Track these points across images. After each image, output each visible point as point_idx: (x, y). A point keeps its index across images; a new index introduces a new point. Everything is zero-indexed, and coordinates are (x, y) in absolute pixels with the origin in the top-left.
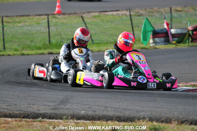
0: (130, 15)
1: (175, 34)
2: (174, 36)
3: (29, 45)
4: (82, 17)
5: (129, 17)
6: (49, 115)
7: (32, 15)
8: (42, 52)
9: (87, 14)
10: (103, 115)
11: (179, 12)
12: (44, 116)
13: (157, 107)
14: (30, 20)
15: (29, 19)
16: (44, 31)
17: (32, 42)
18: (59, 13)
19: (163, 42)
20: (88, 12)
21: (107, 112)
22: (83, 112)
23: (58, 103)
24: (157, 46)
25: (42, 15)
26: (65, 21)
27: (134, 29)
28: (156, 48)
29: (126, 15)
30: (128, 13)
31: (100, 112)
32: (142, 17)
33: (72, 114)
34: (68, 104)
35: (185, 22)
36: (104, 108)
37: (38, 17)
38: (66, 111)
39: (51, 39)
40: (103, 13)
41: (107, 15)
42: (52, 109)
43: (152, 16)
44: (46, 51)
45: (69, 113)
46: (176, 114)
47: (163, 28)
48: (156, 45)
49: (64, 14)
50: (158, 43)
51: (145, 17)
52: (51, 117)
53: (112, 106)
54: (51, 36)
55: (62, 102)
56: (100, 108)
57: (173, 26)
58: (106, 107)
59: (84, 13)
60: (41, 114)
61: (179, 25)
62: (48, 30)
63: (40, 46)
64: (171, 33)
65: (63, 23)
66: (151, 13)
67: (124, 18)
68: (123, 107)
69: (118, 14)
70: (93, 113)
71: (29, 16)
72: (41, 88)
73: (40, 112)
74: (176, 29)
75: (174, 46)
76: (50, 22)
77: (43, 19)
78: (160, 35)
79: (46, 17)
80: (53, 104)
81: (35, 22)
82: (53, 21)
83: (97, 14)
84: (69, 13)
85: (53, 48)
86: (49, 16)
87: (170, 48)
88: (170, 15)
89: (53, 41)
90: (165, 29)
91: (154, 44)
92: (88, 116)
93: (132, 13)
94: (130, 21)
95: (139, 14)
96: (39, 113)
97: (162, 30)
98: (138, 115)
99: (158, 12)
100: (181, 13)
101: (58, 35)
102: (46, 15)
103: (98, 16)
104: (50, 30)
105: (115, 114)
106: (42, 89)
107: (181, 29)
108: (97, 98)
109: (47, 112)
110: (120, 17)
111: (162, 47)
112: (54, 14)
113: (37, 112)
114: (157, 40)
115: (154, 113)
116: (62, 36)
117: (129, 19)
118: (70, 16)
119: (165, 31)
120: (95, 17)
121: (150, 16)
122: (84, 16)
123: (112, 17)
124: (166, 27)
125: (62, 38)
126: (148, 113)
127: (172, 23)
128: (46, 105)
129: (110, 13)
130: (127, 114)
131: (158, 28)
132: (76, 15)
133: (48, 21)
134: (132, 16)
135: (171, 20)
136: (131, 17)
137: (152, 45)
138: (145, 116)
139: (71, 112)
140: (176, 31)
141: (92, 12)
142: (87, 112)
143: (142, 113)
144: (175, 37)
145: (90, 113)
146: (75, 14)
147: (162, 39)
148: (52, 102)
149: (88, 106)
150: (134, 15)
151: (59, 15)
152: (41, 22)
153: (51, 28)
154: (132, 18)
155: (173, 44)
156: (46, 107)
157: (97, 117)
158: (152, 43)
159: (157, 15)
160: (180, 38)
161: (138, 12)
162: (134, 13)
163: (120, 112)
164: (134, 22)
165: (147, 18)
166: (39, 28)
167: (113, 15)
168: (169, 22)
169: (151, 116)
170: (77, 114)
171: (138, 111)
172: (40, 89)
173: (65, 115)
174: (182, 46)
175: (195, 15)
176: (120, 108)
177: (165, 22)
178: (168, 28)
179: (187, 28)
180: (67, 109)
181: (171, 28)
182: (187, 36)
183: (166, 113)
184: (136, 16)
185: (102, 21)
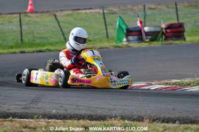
0: (104, 13)
1: (148, 32)
2: (147, 34)
4: (55, 15)
5: (102, 15)
6: (20, 114)
7: (4, 14)
8: (14, 51)
9: (60, 12)
10: (74, 115)
11: (152, 10)
12: (15, 116)
13: (129, 106)
14: (1, 19)
15: (1, 17)
16: (16, 30)
17: (3, 40)
18: (32, 11)
19: (137, 40)
21: (79, 111)
22: (55, 111)
23: (29, 102)
24: (131, 45)
25: (14, 14)
26: (38, 20)
27: (108, 27)
28: (130, 47)
29: (99, 13)
30: (101, 12)
31: (71, 112)
32: (115, 15)
33: (44, 113)
34: (40, 103)
35: (158, 20)
37: (10, 15)
38: (38, 110)
39: (23, 38)
40: (76, 11)
41: (80, 13)
42: (24, 108)
43: (126, 14)
44: (18, 50)
45: (40, 112)
46: (148, 113)
47: (136, 26)
48: (129, 43)
49: (37, 12)
50: (131, 41)
51: (119, 15)
52: (23, 116)
53: (84, 105)
54: (23, 35)
55: (34, 101)
56: (72, 106)
57: (147, 24)
58: (77, 106)
59: (57, 12)
61: (153, 23)
62: (20, 29)
63: (13, 44)
64: (144, 31)
65: (35, 22)
67: (98, 16)
68: (95, 106)
69: (91, 13)
70: (65, 112)
71: (1, 14)
74: (149, 26)
75: (147, 44)
76: (22, 21)
77: (15, 17)
78: (133, 33)
79: (18, 15)
80: (24, 103)
81: (7, 21)
82: (25, 19)
83: (69, 12)
84: (42, 11)
85: (25, 47)
86: (21, 15)
87: (144, 46)
88: (143, 13)
89: (26, 40)
90: (138, 27)
91: (127, 42)
92: (59, 115)
94: (103, 20)
95: (112, 12)
96: (10, 113)
97: (135, 28)
98: (110, 113)
99: (132, 10)
100: (154, 11)
101: (30, 33)
102: (18, 13)
103: (71, 15)
104: (22, 29)
105: (86, 112)
106: (13, 88)
107: (155, 27)
108: (69, 96)
110: (93, 16)
111: (135, 45)
112: (27, 13)
113: (7, 111)
114: (131, 38)
115: (126, 112)
116: (35, 35)
117: (102, 17)
118: (43, 14)
119: (138, 29)
120: (68, 15)
121: (123, 14)
122: (57, 14)
123: (85, 15)
124: (139, 25)
125: (34, 37)
126: (121, 112)
127: (146, 21)
128: (17, 105)
129: (84, 11)
130: (99, 112)
131: (131, 26)
132: (48, 13)
133: (20, 20)
134: (105, 14)
135: (145, 17)
136: (104, 16)
137: (125, 43)
138: (117, 115)
139: (42, 111)
140: (150, 29)
141: (65, 10)
142: (58, 111)
143: (114, 112)
144: (149, 35)
145: (62, 112)
147: (136, 37)
148: (24, 101)
149: (60, 105)
150: (107, 13)
151: (32, 13)
152: (12, 21)
153: (24, 27)
154: (106, 16)
155: (146, 42)
156: (17, 106)
157: (69, 116)
159: (131, 13)
160: (154, 36)
162: (108, 11)
163: (92, 111)
164: (108, 20)
166: (10, 27)
167: (86, 13)
168: (142, 20)
169: (123, 115)
170: (49, 113)
171: (109, 110)
172: (11, 89)
173: (36, 114)
174: (155, 44)
175: (169, 13)
176: (92, 107)
177: (139, 20)
178: (142, 26)
179: (160, 26)
180: (38, 108)
181: (145, 26)
182: (160, 34)
183: (138, 112)
184: (109, 13)
185: (75, 19)
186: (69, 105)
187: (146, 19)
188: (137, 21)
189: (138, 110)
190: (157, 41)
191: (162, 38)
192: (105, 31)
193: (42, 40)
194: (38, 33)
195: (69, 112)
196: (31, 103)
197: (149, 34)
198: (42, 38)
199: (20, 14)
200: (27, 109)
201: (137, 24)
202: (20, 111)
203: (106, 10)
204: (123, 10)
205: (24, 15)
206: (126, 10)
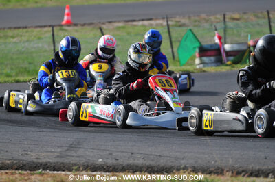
0: (168, 25)
1: (230, 51)
2: (228, 54)
3: (26, 68)
4: (101, 29)
5: (167, 28)
6: (53, 165)
7: (31, 27)
9: (107, 24)
10: (128, 165)
11: (235, 21)
12: (46, 167)
13: (204, 153)
14: (27, 34)
15: (27, 32)
16: (48, 49)
17: (30, 63)
18: (69, 23)
19: (214, 63)
20: (110, 22)
21: (135, 160)
22: (101, 160)
23: (66, 148)
24: (206, 69)
25: (45, 27)
26: (77, 35)
27: (174, 44)
28: (204, 71)
29: (162, 25)
30: (165, 23)
31: (124, 161)
32: (184, 28)
33: (86, 164)
34: (81, 150)
35: (243, 34)
37: (39, 29)
38: (77, 159)
40: (130, 23)
41: (135, 26)
42: (58, 157)
43: (198, 26)
45: (81, 162)
46: (230, 162)
47: (210, 43)
48: (204, 67)
49: (76, 25)
50: (207, 64)
51: (189, 28)
52: (56, 167)
53: (141, 152)
55: (72, 147)
56: (125, 154)
57: (227, 40)
58: (132, 154)
59: (104, 24)
60: (41, 164)
61: (237, 39)
62: (53, 48)
64: (224, 50)
66: (197, 23)
68: (156, 154)
69: (151, 25)
70: (114, 161)
71: (26, 28)
72: (40, 127)
73: (40, 161)
74: (231, 43)
75: (228, 68)
76: (55, 36)
77: (46, 32)
78: (209, 53)
79: (51, 29)
80: (59, 150)
81: (35, 36)
82: (60, 34)
83: (121, 24)
84: (82, 23)
86: (55, 28)
87: (224, 70)
88: (223, 26)
90: (216, 44)
91: (201, 66)
92: (107, 166)
93: (170, 23)
94: (168, 35)
95: (180, 23)
96: (39, 163)
97: (211, 46)
98: (176, 164)
99: (207, 21)
100: (238, 22)
102: (50, 26)
103: (123, 27)
104: (56, 47)
105: (144, 162)
106: (44, 130)
107: (239, 44)
108: (121, 140)
109: (51, 161)
111: (212, 69)
112: (62, 25)
113: (36, 161)
114: (206, 59)
115: (200, 161)
117: (166, 30)
118: (84, 27)
119: (217, 47)
120: (119, 28)
121: (195, 26)
122: (104, 27)
123: (142, 28)
124: (217, 41)
126: (192, 161)
127: (227, 36)
128: (49, 152)
129: (140, 23)
130: (162, 162)
131: (206, 43)
132: (92, 26)
133: (53, 35)
134: (170, 27)
135: (225, 31)
136: (169, 29)
137: (198, 67)
138: (188, 165)
139: (83, 161)
140: (232, 47)
141: (115, 22)
142: (105, 161)
143: (183, 162)
144: (231, 56)
145: (110, 162)
146: (90, 24)
147: (213, 58)
148: (58, 147)
149: (108, 152)
150: (173, 26)
151: (68, 26)
152: (42, 36)
154: (171, 30)
155: (227, 65)
156: (49, 154)
157: (121, 167)
158: (199, 64)
159: (207, 25)
160: (238, 57)
161: (179, 21)
162: (174, 23)
163: (153, 160)
164: (174, 35)
165: (191, 30)
166: (40, 45)
167: (143, 25)
168: (222, 35)
169: (196, 165)
170: (93, 164)
171: (177, 159)
172: (41, 130)
173: (75, 165)
175: (258, 24)
176: (151, 155)
177: (217, 35)
178: (221, 42)
179: (247, 43)
180: (78, 157)
181: (225, 43)
182: (247, 54)
183: (216, 161)
184: (176, 26)
185: (129, 33)
186: (120, 151)
187: (227, 33)
188: (214, 36)
189: (216, 159)
190: (243, 64)
191: (249, 59)
192: (170, 50)
195: (120, 161)
196: (68, 150)
197: (232, 53)
199: (53, 27)
200: (63, 157)
201: (214, 41)
203: (172, 21)
204: (196, 21)
205: (58, 28)
206: (199, 21)
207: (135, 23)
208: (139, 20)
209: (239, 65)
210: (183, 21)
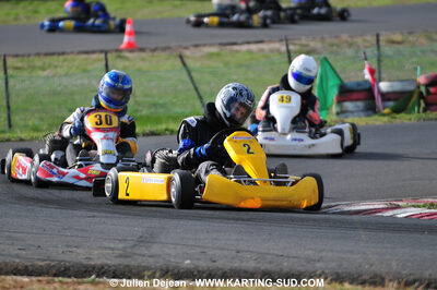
0: (288, 51)
1: (388, 93)
2: (386, 97)
4: (181, 57)
5: (286, 55)
6: (112, 268)
7: (72, 53)
9: (192, 49)
10: (231, 270)
11: (395, 46)
12: (101, 272)
13: (351, 252)
14: (66, 64)
15: (65, 60)
18: (131, 47)
19: (362, 111)
20: (196, 46)
21: (242, 262)
22: (188, 262)
23: (132, 243)
24: (350, 120)
25: (93, 52)
26: (144, 65)
29: (279, 51)
30: (284, 48)
31: (225, 263)
33: (164, 267)
34: (155, 245)
35: (407, 66)
36: (234, 253)
37: (84, 56)
38: (151, 260)
40: (228, 47)
41: (237, 51)
42: (121, 256)
43: (337, 54)
45: (158, 265)
46: (394, 267)
49: (142, 50)
50: (351, 112)
51: (322, 56)
52: (118, 273)
53: (251, 249)
55: (142, 241)
56: (226, 253)
57: (383, 75)
58: (238, 252)
59: (186, 48)
60: (94, 268)
61: (398, 73)
64: (379, 91)
65: (140, 70)
66: (335, 48)
67: (276, 58)
68: (276, 252)
69: (262, 50)
70: (210, 264)
71: (63, 53)
72: (92, 211)
73: (92, 263)
74: (390, 81)
75: (386, 119)
77: (96, 61)
78: (355, 95)
79: (103, 56)
80: (121, 245)
81: (77, 68)
82: (117, 64)
83: (213, 50)
84: (153, 46)
86: (109, 55)
87: (378, 123)
88: (376, 52)
90: (367, 81)
92: (199, 272)
93: (291, 47)
95: (307, 49)
96: (91, 266)
97: (359, 84)
98: (309, 268)
99: (350, 45)
100: (401, 47)
102: (102, 52)
103: (218, 54)
105: (258, 265)
106: (96, 214)
107: (402, 81)
108: (218, 231)
109: (109, 262)
110: (266, 57)
111: (360, 120)
112: (117, 51)
113: (85, 262)
114: (349, 105)
115: (346, 264)
116: (137, 99)
117: (287, 60)
118: (155, 54)
119: (367, 87)
120: (210, 55)
121: (331, 53)
122: (186, 53)
123: (247, 56)
124: (368, 76)
125: (137, 102)
126: (333, 265)
127: (382, 69)
128: (106, 248)
129: (245, 48)
130: (286, 266)
131: (350, 79)
132: (167, 52)
133: (107, 66)
134: (292, 54)
135: (379, 61)
136: (289, 57)
138: (327, 271)
139: (161, 263)
140: (392, 86)
141: (204, 45)
142: (196, 262)
143: (318, 265)
144: (389, 100)
145: (204, 264)
146: (168, 48)
147: (361, 104)
148: (120, 240)
149: (199, 250)
150: (296, 52)
151: (131, 51)
152: (90, 67)
155: (384, 115)
156: (106, 252)
159: (350, 52)
160: (401, 101)
161: (307, 46)
162: (297, 48)
163: (271, 263)
165: (326, 59)
166: (86, 82)
167: (249, 52)
168: (375, 66)
169: (340, 271)
170: (176, 267)
171: (309, 260)
172: (91, 214)
173: (148, 268)
174: (403, 118)
175: (433, 51)
176: (269, 254)
177: (367, 66)
178: (374, 79)
179: (415, 80)
180: (152, 256)
181: (380, 81)
182: (415, 97)
183: (372, 265)
185: (226, 64)
187: (382, 64)
188: (363, 69)
189: (372, 261)
190: (409, 113)
191: (419, 106)
193: (153, 110)
194: (146, 96)
195: (220, 264)
196: (135, 245)
197: (390, 96)
198: (155, 105)
199: (106, 53)
200: (128, 257)
201: (364, 76)
202: (112, 261)
203: (294, 44)
204: (333, 45)
205: (115, 54)
206: (338, 46)
207: (236, 48)
208: (242, 44)
209: (402, 115)
210: (312, 44)
